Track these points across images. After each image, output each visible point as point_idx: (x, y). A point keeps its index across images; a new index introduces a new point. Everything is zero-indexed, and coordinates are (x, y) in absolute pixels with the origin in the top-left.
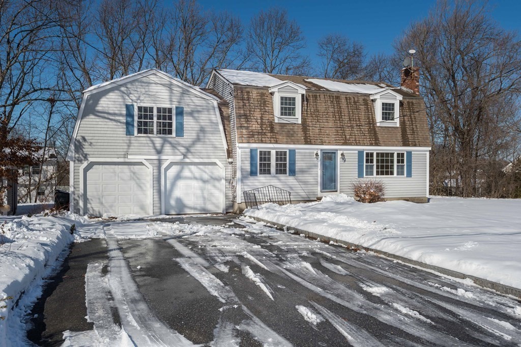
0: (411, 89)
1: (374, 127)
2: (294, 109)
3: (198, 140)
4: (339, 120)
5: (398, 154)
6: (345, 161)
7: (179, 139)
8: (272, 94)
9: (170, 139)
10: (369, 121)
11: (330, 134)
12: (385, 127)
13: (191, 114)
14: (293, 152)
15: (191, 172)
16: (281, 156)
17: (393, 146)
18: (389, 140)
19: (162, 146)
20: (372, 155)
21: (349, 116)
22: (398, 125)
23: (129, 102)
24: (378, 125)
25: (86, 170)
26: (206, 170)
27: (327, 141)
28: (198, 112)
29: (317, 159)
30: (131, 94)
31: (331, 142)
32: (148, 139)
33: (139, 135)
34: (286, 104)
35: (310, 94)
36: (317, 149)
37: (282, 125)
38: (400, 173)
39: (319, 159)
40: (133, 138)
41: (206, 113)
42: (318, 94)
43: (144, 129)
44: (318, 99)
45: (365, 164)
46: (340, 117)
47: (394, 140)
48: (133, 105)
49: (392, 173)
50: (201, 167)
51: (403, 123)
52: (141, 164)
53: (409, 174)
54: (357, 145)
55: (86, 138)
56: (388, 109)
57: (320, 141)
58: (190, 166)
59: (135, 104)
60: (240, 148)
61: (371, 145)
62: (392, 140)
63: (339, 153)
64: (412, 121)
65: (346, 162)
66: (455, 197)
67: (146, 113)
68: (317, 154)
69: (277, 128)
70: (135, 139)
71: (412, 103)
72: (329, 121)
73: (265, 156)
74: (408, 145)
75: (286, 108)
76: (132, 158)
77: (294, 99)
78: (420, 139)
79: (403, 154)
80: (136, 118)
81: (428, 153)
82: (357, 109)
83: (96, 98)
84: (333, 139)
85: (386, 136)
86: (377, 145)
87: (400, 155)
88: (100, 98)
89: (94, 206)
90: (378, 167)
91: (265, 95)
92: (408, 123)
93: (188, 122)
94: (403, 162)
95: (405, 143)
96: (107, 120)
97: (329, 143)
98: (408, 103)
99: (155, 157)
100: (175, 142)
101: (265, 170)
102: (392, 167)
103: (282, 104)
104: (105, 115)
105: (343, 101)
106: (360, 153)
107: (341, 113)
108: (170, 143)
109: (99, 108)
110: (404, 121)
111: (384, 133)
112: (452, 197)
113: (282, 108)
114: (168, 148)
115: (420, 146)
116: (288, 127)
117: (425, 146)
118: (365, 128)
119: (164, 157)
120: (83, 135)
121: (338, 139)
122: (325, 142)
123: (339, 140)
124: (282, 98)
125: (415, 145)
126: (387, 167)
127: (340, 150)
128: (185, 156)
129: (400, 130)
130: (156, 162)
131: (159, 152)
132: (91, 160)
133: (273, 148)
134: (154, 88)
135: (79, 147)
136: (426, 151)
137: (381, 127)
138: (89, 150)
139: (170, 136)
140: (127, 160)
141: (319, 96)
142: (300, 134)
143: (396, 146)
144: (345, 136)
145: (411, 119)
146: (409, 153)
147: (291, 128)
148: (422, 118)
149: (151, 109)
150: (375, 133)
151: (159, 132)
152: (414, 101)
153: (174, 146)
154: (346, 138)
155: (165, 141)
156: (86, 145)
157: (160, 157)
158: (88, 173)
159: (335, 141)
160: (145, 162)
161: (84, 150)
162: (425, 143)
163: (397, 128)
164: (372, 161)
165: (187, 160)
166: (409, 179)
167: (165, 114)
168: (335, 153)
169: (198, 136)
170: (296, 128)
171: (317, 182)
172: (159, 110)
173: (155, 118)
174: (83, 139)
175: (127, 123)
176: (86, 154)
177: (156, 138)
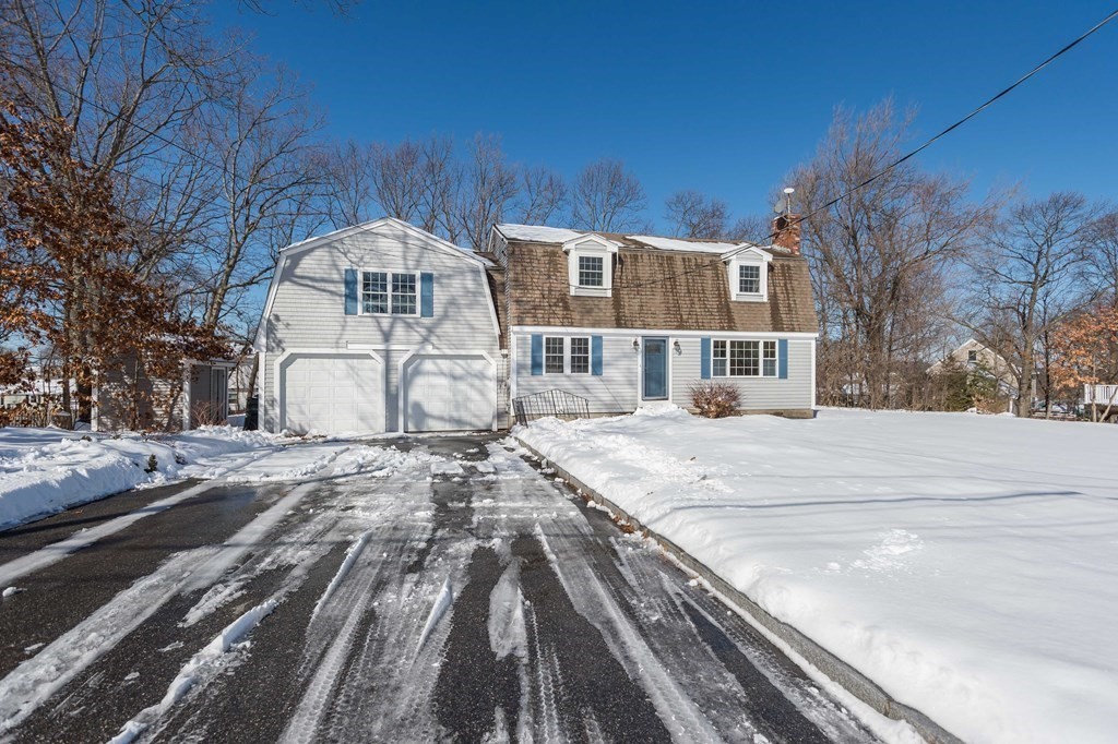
0: (788, 247)
1: (726, 302)
2: (600, 275)
4: (672, 292)
5: (766, 344)
6: (680, 353)
7: (425, 320)
8: (567, 253)
9: (412, 321)
10: (720, 294)
11: (657, 312)
12: (745, 303)
14: (598, 339)
15: (436, 366)
16: (580, 345)
17: (757, 330)
18: (751, 322)
19: (392, 326)
20: (723, 344)
21: (688, 286)
22: (765, 299)
24: (734, 298)
25: (284, 366)
27: (652, 323)
28: (449, 277)
29: (637, 350)
30: (349, 252)
31: (658, 324)
32: (373, 319)
33: (365, 314)
34: (588, 268)
35: (628, 254)
36: (637, 335)
37: (581, 299)
38: (769, 371)
39: (640, 350)
40: (350, 318)
42: (639, 254)
43: (373, 305)
44: (640, 261)
45: (712, 358)
46: (674, 287)
47: (760, 322)
48: (355, 271)
49: (756, 372)
50: (457, 361)
51: (773, 297)
52: (368, 357)
53: (784, 375)
54: (699, 329)
55: (283, 318)
56: (749, 278)
57: (640, 323)
59: (358, 269)
60: (515, 333)
61: (722, 329)
62: (755, 323)
63: (671, 342)
64: (788, 294)
65: (682, 356)
66: (858, 409)
67: (374, 282)
68: (636, 343)
69: (572, 305)
70: (359, 319)
71: (789, 267)
72: (655, 293)
73: (555, 345)
74: (782, 330)
75: (587, 274)
76: (353, 349)
77: (600, 260)
78: (801, 320)
79: (773, 344)
80: (360, 289)
81: (813, 343)
82: (700, 276)
83: (296, 259)
84: (662, 320)
85: (746, 315)
86: (731, 329)
87: (769, 345)
88: (300, 260)
89: (294, 417)
90: (732, 363)
91: (555, 254)
92: (781, 297)
93: (439, 295)
94: (773, 355)
95: (777, 325)
96: (314, 292)
97: (655, 327)
98: (782, 266)
100: (417, 323)
101: (556, 365)
102: (756, 363)
103: (581, 267)
105: (679, 263)
106: (705, 342)
107: (675, 281)
109: (298, 271)
110: (775, 293)
111: (742, 312)
112: (853, 409)
113: (581, 274)
115: (800, 331)
116: (591, 303)
117: (809, 330)
118: (713, 303)
120: (278, 314)
121: (668, 319)
122: (649, 325)
123: (670, 321)
124: (581, 259)
125: (793, 330)
126: (748, 363)
127: (673, 336)
129: (768, 307)
130: (384, 353)
131: (387, 339)
132: (291, 350)
133: (567, 334)
134: (384, 244)
135: (271, 329)
136: (811, 339)
137: (739, 302)
138: (287, 335)
139: (411, 315)
140: (341, 351)
141: (642, 256)
142: (609, 312)
143: (763, 331)
144: (681, 315)
145: (787, 290)
146: (784, 343)
147: (595, 302)
148: (805, 289)
149: (384, 276)
150: (729, 311)
151: (396, 310)
152: (792, 264)
154: (681, 318)
156: (280, 326)
158: (289, 371)
159: (664, 324)
160: (373, 354)
161: (280, 336)
162: (809, 327)
163: (764, 303)
164: (723, 354)
165: (436, 352)
166: (783, 381)
167: (404, 283)
168: (664, 341)
170: (603, 303)
172: (395, 277)
173: (389, 288)
174: (277, 318)
175: (346, 296)
176: (280, 342)
177: (386, 320)
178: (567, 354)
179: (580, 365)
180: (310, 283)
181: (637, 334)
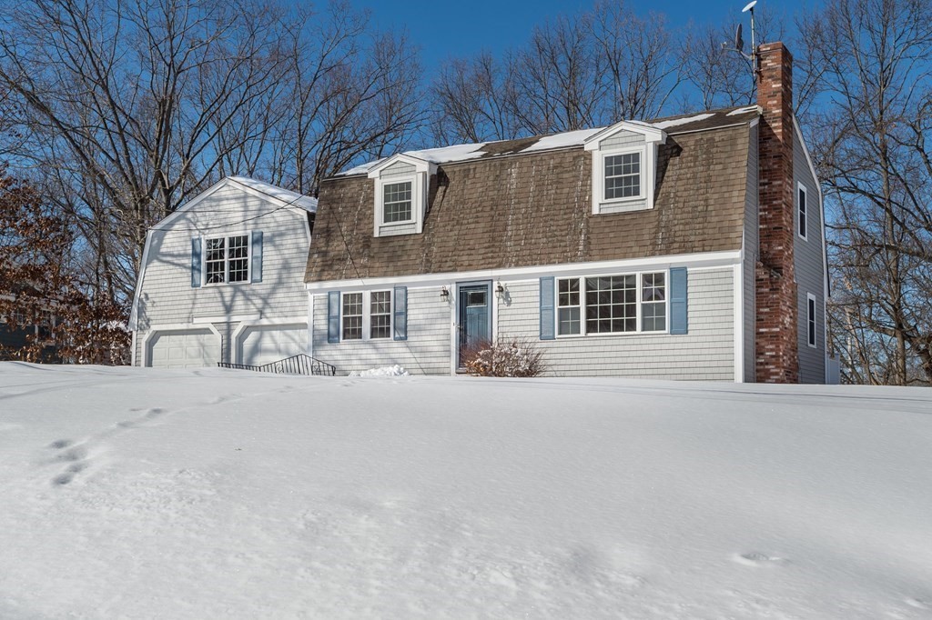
1: (582, 217)
2: (408, 205)
3: (279, 283)
5: (646, 278)
6: (509, 303)
7: (256, 287)
9: (244, 288)
11: (477, 247)
12: (615, 215)
13: (271, 240)
14: (403, 292)
15: (274, 341)
16: (380, 301)
17: (624, 256)
18: (619, 245)
20: (574, 284)
22: (647, 205)
23: (195, 235)
24: (594, 211)
25: (151, 344)
26: (297, 338)
27: (466, 263)
28: (281, 235)
29: (450, 303)
30: (198, 221)
31: (475, 263)
32: (216, 290)
33: (209, 285)
34: (394, 198)
35: (457, 169)
36: (450, 282)
37: (385, 240)
38: (654, 323)
39: (453, 302)
40: (199, 291)
41: (293, 236)
42: (472, 167)
43: (214, 275)
44: (471, 176)
45: (557, 307)
47: (632, 244)
48: (200, 239)
49: (632, 325)
50: (289, 332)
51: (663, 199)
52: (208, 331)
53: (681, 327)
55: (150, 296)
56: (622, 175)
57: (451, 264)
58: (274, 332)
59: (202, 236)
60: (312, 292)
61: (568, 260)
62: (624, 245)
63: (496, 288)
65: (512, 306)
67: (216, 250)
68: (446, 293)
69: (374, 249)
70: (201, 292)
72: (480, 220)
73: (353, 303)
75: (393, 207)
76: (199, 323)
77: (409, 185)
78: (711, 231)
79: (660, 276)
80: (203, 258)
81: (738, 270)
84: (481, 257)
85: (612, 235)
86: (581, 259)
87: (654, 279)
88: (165, 235)
90: (590, 313)
93: (271, 256)
94: (660, 295)
96: (171, 267)
97: (469, 267)
98: (699, 144)
99: (223, 319)
100: (251, 292)
101: (353, 331)
102: (632, 310)
103: (387, 198)
104: (170, 259)
106: (544, 281)
108: (244, 293)
109: (163, 250)
111: (607, 230)
113: (386, 208)
114: (239, 302)
115: (704, 251)
116: (395, 243)
117: (721, 248)
118: (562, 222)
119: (235, 319)
120: (147, 292)
121: (490, 255)
122: (462, 265)
123: (492, 258)
124: (388, 188)
125: (692, 250)
126: (618, 311)
127: (499, 278)
128: (261, 313)
129: (652, 217)
130: (225, 327)
131: (228, 309)
132: (154, 328)
133: (365, 286)
135: (141, 311)
136: (733, 261)
137: (604, 216)
138: (153, 313)
139: (243, 282)
140: (191, 326)
141: (475, 169)
142: (415, 254)
143: (636, 257)
144: (510, 247)
145: (697, 183)
146: (680, 274)
147: (402, 243)
148: (732, 177)
149: (223, 242)
150: (587, 231)
151: (232, 278)
152: (717, 137)
153: (247, 298)
154: (509, 250)
155: (236, 289)
156: (149, 304)
157: (229, 318)
158: (154, 349)
159: (482, 262)
160: (211, 328)
161: (147, 314)
162: (722, 242)
163: (645, 212)
164: (575, 299)
165: (265, 322)
166: (680, 338)
167: (239, 245)
168: (486, 287)
169: (280, 278)
170: (410, 242)
171: (449, 351)
172: (232, 241)
173: (226, 255)
174: (147, 297)
175: (193, 268)
176: (149, 320)
177: (227, 288)
178: (366, 315)
179: (380, 329)
180: (169, 259)
181: (451, 280)
